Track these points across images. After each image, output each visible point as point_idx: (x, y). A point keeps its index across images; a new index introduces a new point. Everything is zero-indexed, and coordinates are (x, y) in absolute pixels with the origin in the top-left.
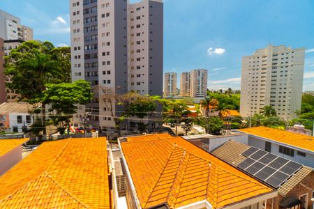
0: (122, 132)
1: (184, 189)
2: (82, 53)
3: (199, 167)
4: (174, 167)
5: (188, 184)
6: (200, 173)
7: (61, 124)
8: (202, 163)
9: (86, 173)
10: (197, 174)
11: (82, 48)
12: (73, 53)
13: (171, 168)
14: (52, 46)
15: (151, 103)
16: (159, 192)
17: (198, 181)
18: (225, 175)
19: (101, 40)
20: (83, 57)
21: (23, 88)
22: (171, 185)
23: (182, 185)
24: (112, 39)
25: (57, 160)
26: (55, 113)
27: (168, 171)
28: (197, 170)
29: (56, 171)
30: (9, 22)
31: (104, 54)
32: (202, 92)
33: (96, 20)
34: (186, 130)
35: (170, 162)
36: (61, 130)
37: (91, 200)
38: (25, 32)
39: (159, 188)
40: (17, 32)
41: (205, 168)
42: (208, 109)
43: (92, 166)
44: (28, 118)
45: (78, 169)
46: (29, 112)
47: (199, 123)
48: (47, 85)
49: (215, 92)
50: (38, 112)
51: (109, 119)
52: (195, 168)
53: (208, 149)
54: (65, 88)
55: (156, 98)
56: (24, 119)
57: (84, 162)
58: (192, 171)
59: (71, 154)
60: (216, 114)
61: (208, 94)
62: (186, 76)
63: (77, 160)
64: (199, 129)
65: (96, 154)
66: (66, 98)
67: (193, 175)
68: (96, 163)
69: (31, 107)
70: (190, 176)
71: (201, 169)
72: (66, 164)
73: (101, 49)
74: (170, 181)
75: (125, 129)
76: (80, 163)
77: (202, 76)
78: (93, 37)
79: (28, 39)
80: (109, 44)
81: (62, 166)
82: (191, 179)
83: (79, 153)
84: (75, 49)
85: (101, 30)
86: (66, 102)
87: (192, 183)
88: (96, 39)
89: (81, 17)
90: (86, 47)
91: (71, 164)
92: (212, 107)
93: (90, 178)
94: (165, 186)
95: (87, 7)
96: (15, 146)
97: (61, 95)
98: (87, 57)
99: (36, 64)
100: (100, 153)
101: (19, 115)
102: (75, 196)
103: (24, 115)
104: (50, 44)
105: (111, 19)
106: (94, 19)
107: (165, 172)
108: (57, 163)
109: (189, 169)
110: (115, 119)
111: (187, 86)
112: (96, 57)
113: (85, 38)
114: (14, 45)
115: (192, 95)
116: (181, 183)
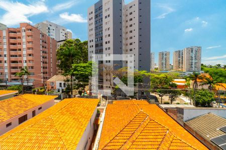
0: (118, 97)
1: (134, 146)
2: (94, 43)
3: (155, 131)
4: (133, 127)
5: (139, 143)
6: (154, 137)
7: (80, 89)
8: (160, 129)
9: (74, 120)
10: (152, 137)
11: (94, 41)
12: (89, 44)
13: (131, 127)
14: (80, 41)
15: (139, 76)
16: (114, 144)
17: (150, 143)
18: (179, 144)
19: (105, 33)
20: (94, 46)
21: (65, 67)
22: (125, 141)
23: (134, 143)
24: (111, 32)
25: (61, 110)
26: (77, 82)
27: (127, 130)
28: (153, 134)
29: (57, 116)
30: (61, 31)
31: (106, 43)
32: (195, 67)
33: (102, 21)
34: (171, 100)
35: (131, 123)
36: (80, 93)
37: (68, 138)
38: (68, 35)
39: (115, 141)
40: (65, 35)
41: (161, 134)
42: (196, 82)
43: (80, 116)
44: (64, 84)
45: (71, 117)
46: (64, 81)
47: (186, 95)
48: (72, 65)
49: (211, 67)
50: (68, 81)
51: (110, 87)
52: (151, 131)
53: (182, 118)
54: (81, 67)
55: (143, 72)
56: (63, 85)
57: (77, 113)
58: (148, 134)
59: (71, 107)
60: (206, 87)
61: (202, 69)
62: (179, 54)
63: (73, 112)
64: (186, 100)
65: (87, 109)
66: (82, 72)
67: (147, 137)
68: (83, 115)
69: (65, 78)
70: (144, 137)
71: (157, 134)
72: (65, 113)
73: (105, 40)
74: (126, 138)
75: (120, 95)
76: (74, 114)
77: (195, 52)
78: (100, 32)
79: (69, 39)
80: (109, 35)
81: (62, 114)
82: (144, 140)
83: (77, 107)
84: (90, 41)
85: (105, 27)
86: (82, 75)
87: (144, 143)
88: (102, 33)
89: (93, 21)
90: (96, 40)
91: (69, 113)
92: (200, 80)
93: (74, 124)
94: (121, 141)
95: (97, 13)
96: (49, 100)
97: (79, 71)
98: (97, 46)
99: (68, 53)
100: (90, 109)
101: (60, 82)
102: (60, 133)
103: (63, 82)
104: (79, 40)
105: (111, 19)
106: (100, 20)
107: (125, 130)
108: (60, 111)
109: (145, 131)
110: (112, 88)
111: (180, 63)
112: (102, 45)
113: (95, 33)
114: (62, 43)
115: (184, 70)
116: (134, 141)
